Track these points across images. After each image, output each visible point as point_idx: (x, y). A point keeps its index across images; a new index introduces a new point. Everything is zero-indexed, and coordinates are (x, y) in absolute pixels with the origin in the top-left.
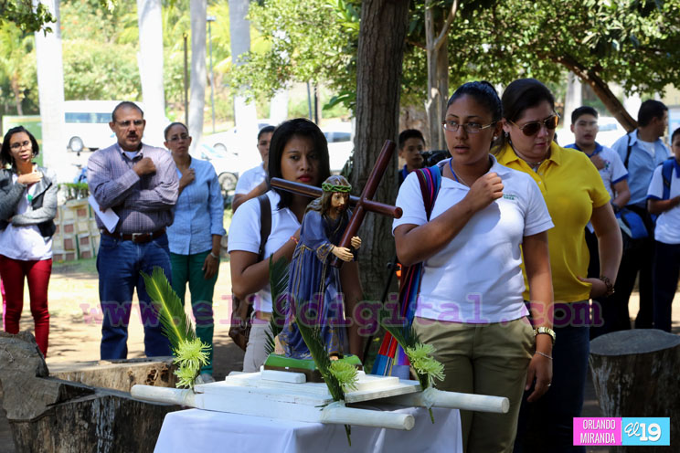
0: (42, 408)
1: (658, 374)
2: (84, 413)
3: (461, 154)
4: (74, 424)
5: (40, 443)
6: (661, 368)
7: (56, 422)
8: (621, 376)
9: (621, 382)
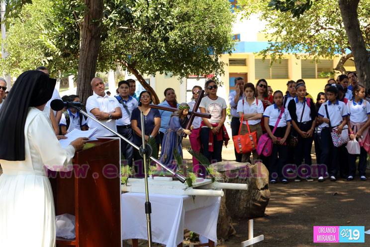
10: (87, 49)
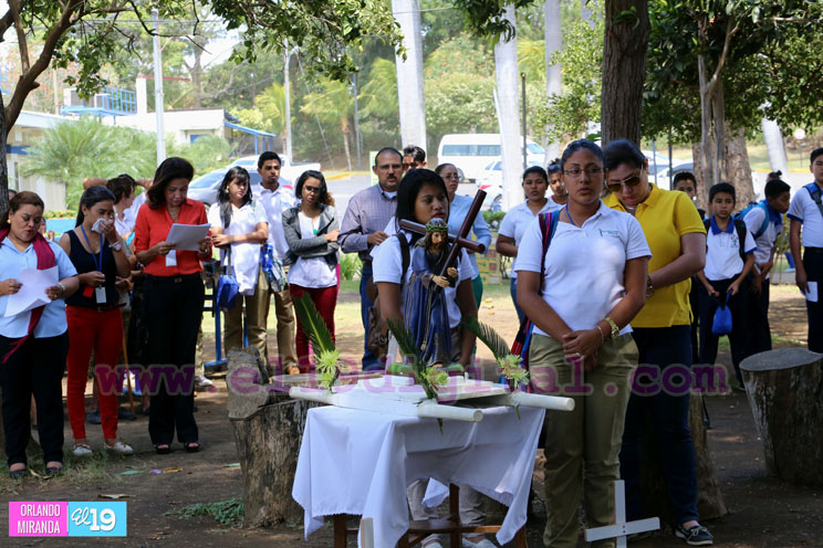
0: (255, 409)
1: (796, 387)
2: (288, 414)
3: (584, 195)
4: (279, 423)
5: (253, 438)
6: (799, 382)
7: (265, 420)
8: (765, 389)
9: (765, 394)
10: (615, 80)
